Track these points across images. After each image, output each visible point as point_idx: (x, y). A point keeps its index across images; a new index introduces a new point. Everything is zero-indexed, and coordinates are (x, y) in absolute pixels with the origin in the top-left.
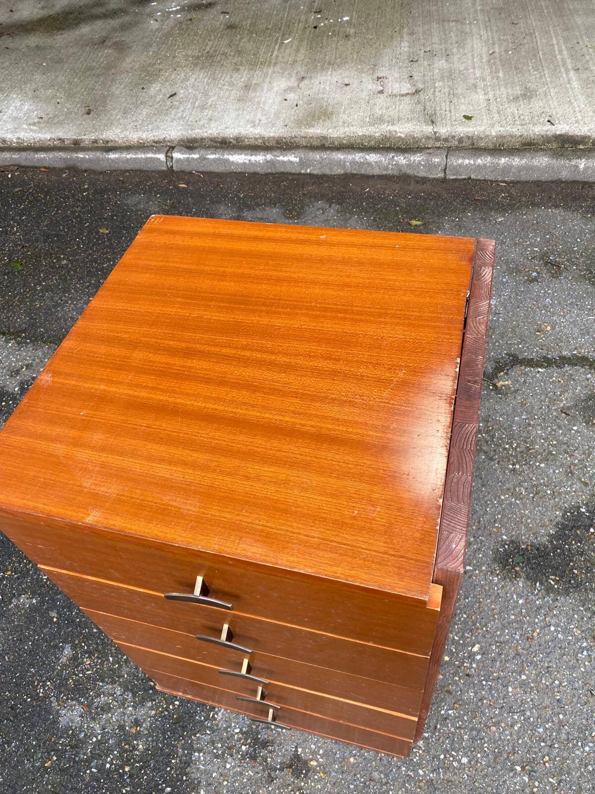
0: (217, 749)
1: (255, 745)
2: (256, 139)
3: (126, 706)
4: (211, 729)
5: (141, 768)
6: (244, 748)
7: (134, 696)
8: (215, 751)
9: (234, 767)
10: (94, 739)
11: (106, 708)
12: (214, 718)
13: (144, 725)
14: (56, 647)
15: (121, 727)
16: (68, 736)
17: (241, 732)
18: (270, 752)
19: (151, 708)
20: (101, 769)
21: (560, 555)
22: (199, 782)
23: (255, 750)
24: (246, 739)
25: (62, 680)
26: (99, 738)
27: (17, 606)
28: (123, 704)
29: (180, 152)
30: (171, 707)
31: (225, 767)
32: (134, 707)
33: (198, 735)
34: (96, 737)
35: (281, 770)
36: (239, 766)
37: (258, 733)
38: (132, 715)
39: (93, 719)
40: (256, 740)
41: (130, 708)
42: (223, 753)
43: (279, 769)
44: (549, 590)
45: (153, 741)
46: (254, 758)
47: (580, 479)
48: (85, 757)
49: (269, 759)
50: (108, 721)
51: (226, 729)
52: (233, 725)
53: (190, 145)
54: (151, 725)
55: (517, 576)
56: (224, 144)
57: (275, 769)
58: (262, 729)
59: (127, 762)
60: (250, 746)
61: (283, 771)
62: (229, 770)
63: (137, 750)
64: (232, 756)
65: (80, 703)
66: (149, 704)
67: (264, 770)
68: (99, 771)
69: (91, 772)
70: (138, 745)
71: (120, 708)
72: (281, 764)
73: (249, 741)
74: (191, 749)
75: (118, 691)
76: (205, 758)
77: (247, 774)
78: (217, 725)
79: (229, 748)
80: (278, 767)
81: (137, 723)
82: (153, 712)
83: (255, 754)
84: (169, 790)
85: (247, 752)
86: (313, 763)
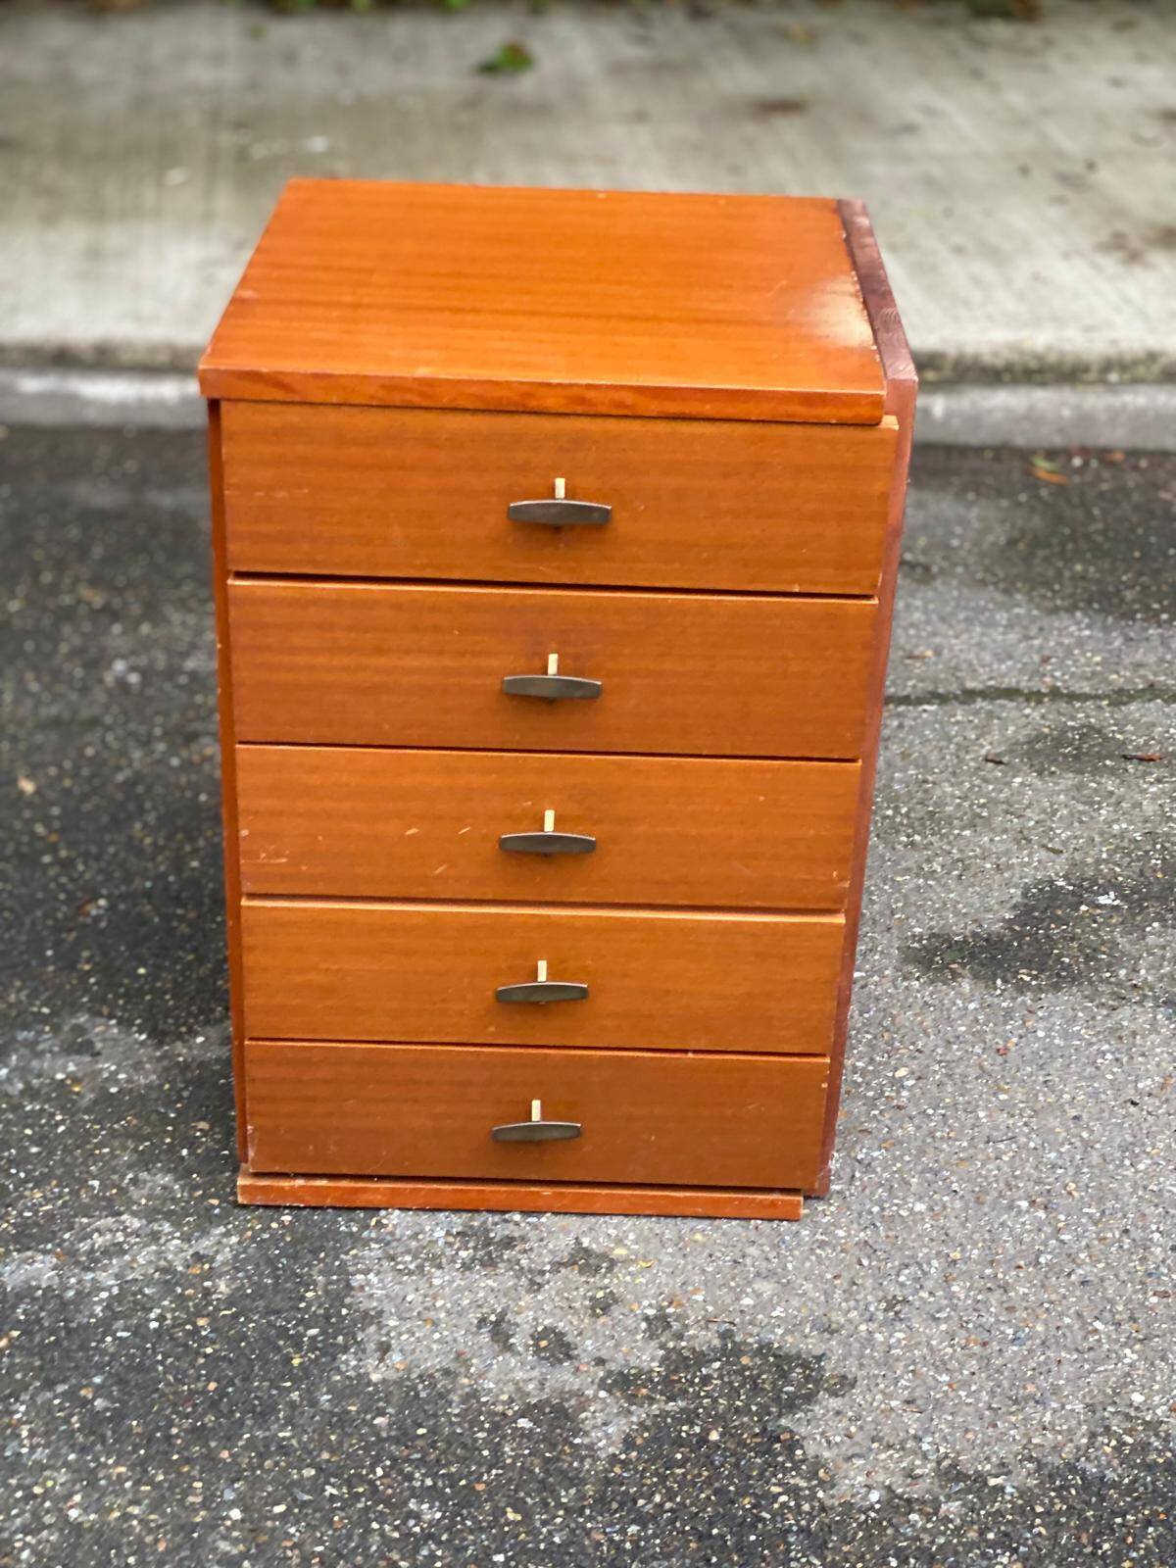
0: (404, 1263)
1: (485, 1246)
3: (162, 1241)
4: (380, 1241)
5: (235, 1316)
6: (463, 1254)
7: (177, 1225)
8: (401, 1267)
9: (451, 1282)
10: (104, 1295)
11: (114, 1250)
12: (381, 1225)
13: (219, 1258)
15: (165, 1270)
16: (34, 1299)
17: (450, 1234)
18: (524, 1252)
19: (228, 1234)
20: (139, 1331)
21: (1029, 944)
22: (381, 1312)
23: (488, 1254)
24: (464, 1242)
26: (116, 1290)
28: (156, 1239)
30: (274, 1225)
31: (431, 1285)
32: (186, 1238)
33: (353, 1252)
34: (107, 1290)
35: (555, 1271)
36: (462, 1279)
37: (487, 1230)
38: (183, 1250)
39: (90, 1269)
40: (487, 1242)
41: (176, 1242)
42: (420, 1268)
43: (551, 1271)
44: (1021, 988)
45: (248, 1277)
46: (489, 1264)
47: (1044, 846)
48: (93, 1320)
49: (524, 1262)
50: (127, 1267)
51: (415, 1236)
52: (427, 1228)
54: (235, 1257)
55: (955, 975)
57: (543, 1273)
58: (496, 1224)
59: (199, 1314)
60: (476, 1249)
61: (559, 1271)
62: (442, 1286)
63: (215, 1292)
64: (440, 1267)
65: (45, 1252)
66: (222, 1229)
67: (518, 1277)
68: (135, 1334)
69: (115, 1338)
70: (215, 1286)
71: (146, 1245)
72: (552, 1264)
73: (472, 1244)
74: (345, 1272)
76: (381, 1281)
77: (481, 1285)
78: (392, 1234)
79: (430, 1259)
80: (548, 1267)
81: (200, 1258)
82: (234, 1239)
83: (491, 1259)
84: (313, 1332)
85: (473, 1260)
86: (619, 1252)
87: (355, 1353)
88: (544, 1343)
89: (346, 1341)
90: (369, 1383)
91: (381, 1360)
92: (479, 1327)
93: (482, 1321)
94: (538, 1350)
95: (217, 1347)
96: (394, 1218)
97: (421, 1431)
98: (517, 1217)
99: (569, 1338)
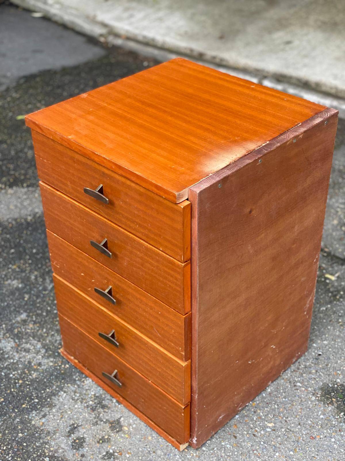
0: (76, 396)
1: (98, 404)
2: (331, 88)
4: (78, 386)
5: (28, 385)
6: (91, 403)
7: (46, 352)
8: (74, 396)
9: (79, 408)
10: (12, 361)
11: (27, 351)
12: (83, 382)
13: (43, 367)
14: (19, 312)
15: (30, 363)
17: (95, 395)
18: (104, 412)
19: (52, 362)
20: (7, 375)
22: (55, 406)
23: (96, 407)
24: (95, 399)
25: (12, 327)
26: (15, 361)
27: (9, 284)
28: (38, 353)
29: (271, 81)
30: (63, 366)
31: (74, 406)
32: (43, 357)
33: (69, 385)
34: (14, 360)
35: (105, 423)
36: (82, 409)
37: (104, 400)
38: (39, 360)
39: (17, 352)
40: (100, 403)
41: (41, 357)
42: (78, 399)
43: (104, 422)
45: (42, 376)
46: (93, 410)
48: (2, 366)
49: (101, 415)
50: (24, 356)
51: (87, 390)
52: (92, 390)
53: (279, 78)
54: (47, 369)
55: (332, 403)
56: (306, 85)
57: (102, 421)
58: (107, 399)
59: (22, 379)
60: (95, 403)
61: (106, 423)
62: (76, 408)
63: (31, 376)
64: (82, 402)
65: (15, 342)
66: (52, 360)
67: (95, 418)
68: (5, 375)
70: (33, 374)
71: (35, 353)
72: (107, 420)
73: (96, 401)
74: (61, 389)
75: (39, 346)
76: (66, 397)
77: (84, 414)
78: (83, 386)
79: (82, 399)
80: (105, 420)
81: (40, 364)
82: (52, 364)
83: (96, 408)
84: (37, 400)
85: (91, 405)
86: (126, 428)
87: (37, 413)
88: (77, 441)
89: (40, 408)
90: (30, 423)
91: (40, 419)
92: (70, 426)
93: (73, 424)
94: (74, 441)
95: (15, 390)
96: (89, 382)
97: (25, 444)
98: (115, 401)
99: (84, 444)
